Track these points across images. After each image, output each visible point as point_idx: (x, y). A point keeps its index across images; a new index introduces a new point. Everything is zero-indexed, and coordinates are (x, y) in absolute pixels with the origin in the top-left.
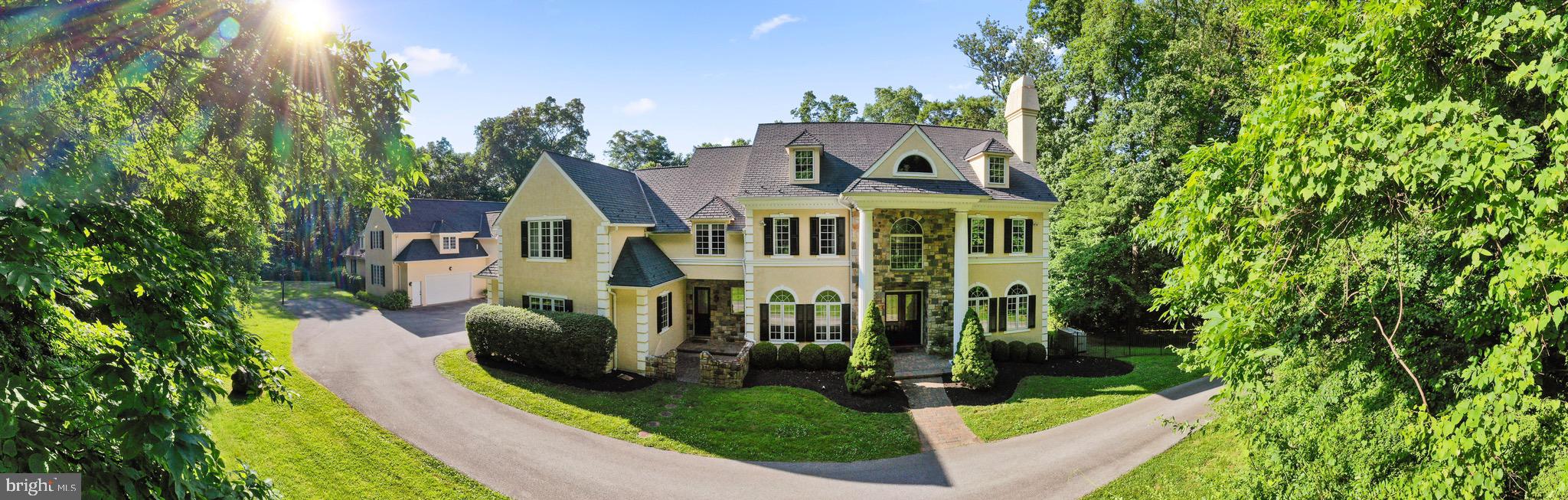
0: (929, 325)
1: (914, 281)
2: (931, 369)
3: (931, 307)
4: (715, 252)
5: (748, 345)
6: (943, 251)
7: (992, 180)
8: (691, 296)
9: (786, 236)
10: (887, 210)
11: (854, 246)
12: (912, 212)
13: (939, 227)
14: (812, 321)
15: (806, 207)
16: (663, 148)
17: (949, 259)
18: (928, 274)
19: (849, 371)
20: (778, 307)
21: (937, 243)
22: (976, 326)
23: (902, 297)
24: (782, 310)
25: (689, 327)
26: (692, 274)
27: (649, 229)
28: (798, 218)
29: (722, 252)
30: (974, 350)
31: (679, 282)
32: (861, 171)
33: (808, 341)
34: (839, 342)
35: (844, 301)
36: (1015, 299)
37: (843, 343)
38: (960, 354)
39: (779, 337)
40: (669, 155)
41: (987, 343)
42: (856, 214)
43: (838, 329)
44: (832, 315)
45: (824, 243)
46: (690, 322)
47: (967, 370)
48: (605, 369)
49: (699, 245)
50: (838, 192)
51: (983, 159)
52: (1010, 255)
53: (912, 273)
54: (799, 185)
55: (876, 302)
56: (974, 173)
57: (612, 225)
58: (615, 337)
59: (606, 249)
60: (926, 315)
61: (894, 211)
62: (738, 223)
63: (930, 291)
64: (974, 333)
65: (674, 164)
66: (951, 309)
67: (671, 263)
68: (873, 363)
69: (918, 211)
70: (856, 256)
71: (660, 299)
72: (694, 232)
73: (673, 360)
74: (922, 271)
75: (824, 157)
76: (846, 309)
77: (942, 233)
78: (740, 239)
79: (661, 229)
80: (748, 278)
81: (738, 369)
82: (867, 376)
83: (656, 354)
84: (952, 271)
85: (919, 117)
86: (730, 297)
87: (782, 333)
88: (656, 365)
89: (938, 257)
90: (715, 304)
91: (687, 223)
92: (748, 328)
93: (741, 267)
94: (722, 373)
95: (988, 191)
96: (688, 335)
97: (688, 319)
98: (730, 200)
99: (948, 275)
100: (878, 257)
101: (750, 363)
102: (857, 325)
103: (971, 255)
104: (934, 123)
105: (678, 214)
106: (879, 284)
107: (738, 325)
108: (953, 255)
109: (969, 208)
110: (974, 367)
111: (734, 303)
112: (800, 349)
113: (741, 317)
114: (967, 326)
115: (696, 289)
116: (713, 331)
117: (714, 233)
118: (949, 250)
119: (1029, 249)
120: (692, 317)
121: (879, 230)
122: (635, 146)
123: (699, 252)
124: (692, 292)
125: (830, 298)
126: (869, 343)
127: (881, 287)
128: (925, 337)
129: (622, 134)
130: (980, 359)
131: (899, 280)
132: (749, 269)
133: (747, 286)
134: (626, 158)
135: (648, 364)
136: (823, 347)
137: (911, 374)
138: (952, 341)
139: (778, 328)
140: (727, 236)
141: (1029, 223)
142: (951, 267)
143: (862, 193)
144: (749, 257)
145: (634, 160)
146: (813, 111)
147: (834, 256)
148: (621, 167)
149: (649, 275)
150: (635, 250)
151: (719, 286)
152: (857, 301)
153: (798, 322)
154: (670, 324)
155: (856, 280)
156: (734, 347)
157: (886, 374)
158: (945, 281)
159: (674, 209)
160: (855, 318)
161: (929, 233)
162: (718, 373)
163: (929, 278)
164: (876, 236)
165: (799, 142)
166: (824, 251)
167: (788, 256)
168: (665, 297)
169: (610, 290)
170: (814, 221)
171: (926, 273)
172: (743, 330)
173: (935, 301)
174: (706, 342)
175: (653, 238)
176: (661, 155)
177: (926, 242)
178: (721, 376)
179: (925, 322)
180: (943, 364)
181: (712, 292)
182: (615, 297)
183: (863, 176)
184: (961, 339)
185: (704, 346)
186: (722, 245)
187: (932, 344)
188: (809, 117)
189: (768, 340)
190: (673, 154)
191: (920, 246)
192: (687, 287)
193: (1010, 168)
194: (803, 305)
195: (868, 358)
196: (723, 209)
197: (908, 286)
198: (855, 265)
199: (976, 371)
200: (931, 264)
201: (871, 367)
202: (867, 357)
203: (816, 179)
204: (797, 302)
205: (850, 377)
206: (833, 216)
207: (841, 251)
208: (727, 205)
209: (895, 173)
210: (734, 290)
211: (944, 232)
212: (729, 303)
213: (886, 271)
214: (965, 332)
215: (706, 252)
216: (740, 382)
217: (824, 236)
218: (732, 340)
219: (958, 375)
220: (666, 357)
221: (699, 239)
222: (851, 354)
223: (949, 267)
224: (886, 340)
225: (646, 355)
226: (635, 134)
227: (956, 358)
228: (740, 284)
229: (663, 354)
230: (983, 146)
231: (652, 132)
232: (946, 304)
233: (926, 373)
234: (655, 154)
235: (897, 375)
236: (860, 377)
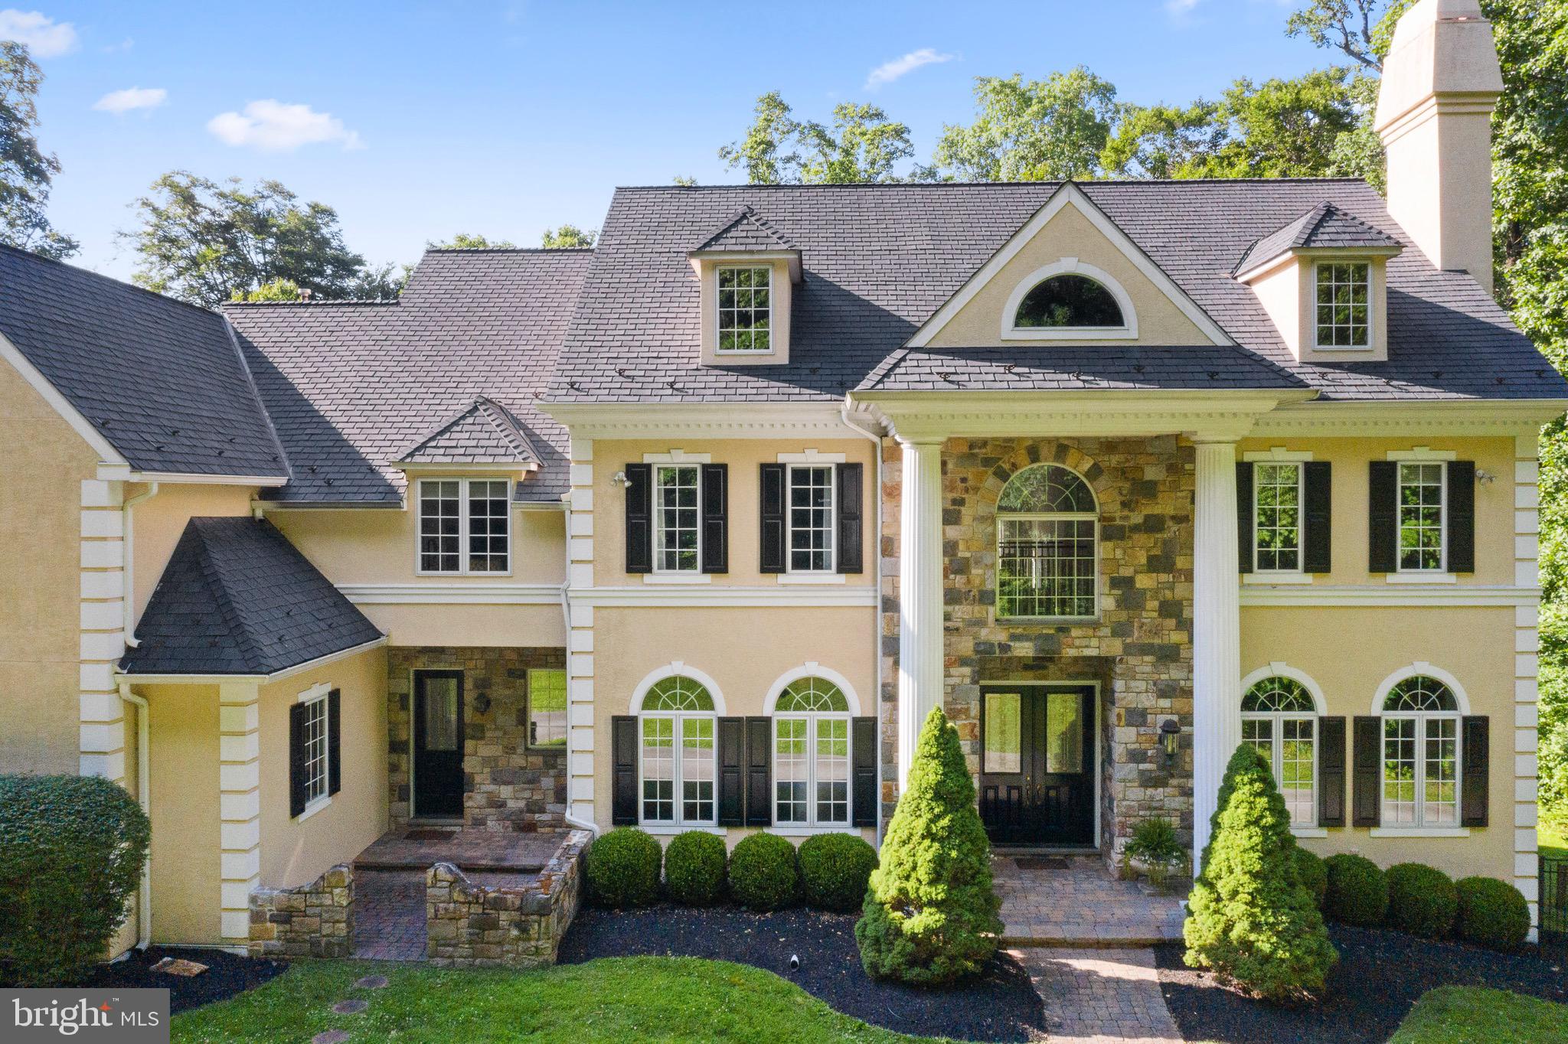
0: (1117, 789)
1: (1072, 652)
2: (1120, 923)
3: (1125, 737)
4: (477, 563)
5: (577, 839)
6: (1159, 563)
7: (1324, 338)
8: (404, 698)
9: (688, 519)
10: (985, 443)
11: (889, 547)
12: (1062, 447)
13: (1149, 490)
14: (765, 768)
15: (746, 434)
16: (325, 242)
17: (1180, 591)
18: (1115, 634)
19: (868, 912)
20: (667, 726)
21: (1141, 538)
22: (1263, 802)
23: (1034, 703)
24: (678, 735)
25: (397, 792)
26: (403, 633)
27: (267, 493)
28: (724, 467)
29: (501, 564)
30: (1255, 876)
31: (364, 654)
32: (910, 325)
33: (751, 824)
34: (845, 828)
35: (857, 708)
36: (1409, 727)
37: (856, 833)
38: (1210, 885)
39: (667, 813)
40: (346, 265)
41: (1306, 857)
42: (893, 454)
43: (840, 791)
44: (823, 748)
45: (800, 539)
46: (399, 778)
47: (1234, 935)
48: (104, 948)
49: (429, 544)
50: (841, 387)
51: (1294, 270)
52: (1391, 578)
53: (1063, 629)
54: (728, 368)
55: (952, 711)
56: (1264, 318)
57: (136, 477)
58: (142, 843)
59: (113, 553)
60: (1108, 759)
61: (1008, 444)
62: (550, 479)
63: (1119, 685)
64: (1256, 822)
65: (360, 292)
66: (1187, 743)
67: (338, 599)
68: (939, 892)
69: (1080, 444)
70: (894, 577)
71: (299, 714)
72: (412, 503)
73: (341, 897)
74: (1096, 625)
75: (803, 287)
76: (865, 730)
77: (1157, 510)
78: (555, 527)
79: (307, 493)
80: (578, 642)
81: (543, 910)
82: (919, 929)
83: (288, 881)
84: (1186, 625)
85: (1107, 155)
86: (525, 697)
87: (678, 801)
88: (285, 916)
89: (1143, 582)
90: (478, 719)
91: (391, 475)
92: (576, 789)
93: (557, 609)
94: (494, 925)
95: (1310, 377)
96: (393, 817)
97: (394, 768)
98: (524, 409)
99: (1176, 637)
100: (959, 581)
101: (579, 894)
102: (895, 779)
103: (1248, 578)
104: (1153, 170)
105: (365, 448)
106: (963, 662)
107: (548, 783)
108: (1189, 576)
109: (1243, 429)
110: (1255, 927)
111: (535, 715)
112: (730, 849)
113: (556, 756)
114: (1234, 798)
115: (421, 677)
116: (473, 802)
117: (477, 507)
118: (1180, 562)
119: (1462, 560)
120: (408, 763)
121: (960, 502)
122: (228, 227)
123: (429, 564)
124: (408, 687)
125: (817, 698)
126: (929, 835)
127: (967, 670)
128: (1106, 826)
129: (184, 182)
130: (1275, 907)
131: (1025, 650)
132: (581, 614)
133: (576, 665)
134: (195, 262)
135: (256, 917)
136: (797, 844)
137: (1057, 934)
138: (1190, 845)
139: (667, 788)
140: (514, 516)
141: (1463, 476)
142: (1186, 614)
143: (910, 394)
144: (580, 578)
145: (222, 270)
146: (783, 150)
147: (829, 576)
148: (177, 290)
149: (265, 640)
150: (218, 558)
151: (489, 665)
152: (895, 708)
153: (724, 768)
154: (335, 788)
155: (891, 646)
156: (533, 846)
157: (977, 928)
158: (1171, 655)
159: (349, 432)
160: (890, 760)
161: (1115, 509)
162: (484, 924)
163: (1114, 647)
164: (950, 517)
165: (729, 243)
166: (801, 562)
167: (695, 577)
168: (317, 707)
169: (125, 690)
170: (770, 476)
171: (1106, 631)
172: (561, 795)
173: (1137, 717)
174: (448, 836)
175: (278, 523)
176: (321, 261)
177: (1106, 536)
178: (490, 935)
179: (1106, 779)
180: (1160, 911)
181: (469, 684)
182: (144, 714)
183: (915, 342)
184: (1214, 837)
185: (443, 849)
186: (500, 545)
187: (1129, 848)
188: (770, 166)
189: (635, 822)
190: (358, 261)
191: (1087, 549)
192: (392, 672)
193: (1393, 295)
194: (739, 720)
195: (925, 878)
196: (505, 437)
197: (1052, 667)
198: (890, 605)
199: (1264, 943)
200: (1123, 603)
201: (931, 903)
202: (922, 873)
203: (778, 351)
204: (722, 710)
205: (870, 931)
206: (829, 460)
207: (850, 563)
208: (518, 424)
209: (1010, 333)
210: (538, 679)
211: (1165, 506)
212: (522, 716)
213: (981, 623)
214: (1226, 818)
215: (452, 564)
216: (548, 949)
217: (800, 519)
218: (530, 828)
219: (1202, 949)
220: (316, 891)
221: (428, 526)
222: (876, 865)
223: (1177, 613)
224: (979, 827)
225: (253, 887)
226: (227, 189)
227: (1198, 897)
228: (555, 658)
229: (307, 883)
230: (1295, 230)
231: (289, 187)
232: (1170, 728)
233: (1101, 935)
234: (300, 258)
235: (1010, 932)
236: (899, 932)
